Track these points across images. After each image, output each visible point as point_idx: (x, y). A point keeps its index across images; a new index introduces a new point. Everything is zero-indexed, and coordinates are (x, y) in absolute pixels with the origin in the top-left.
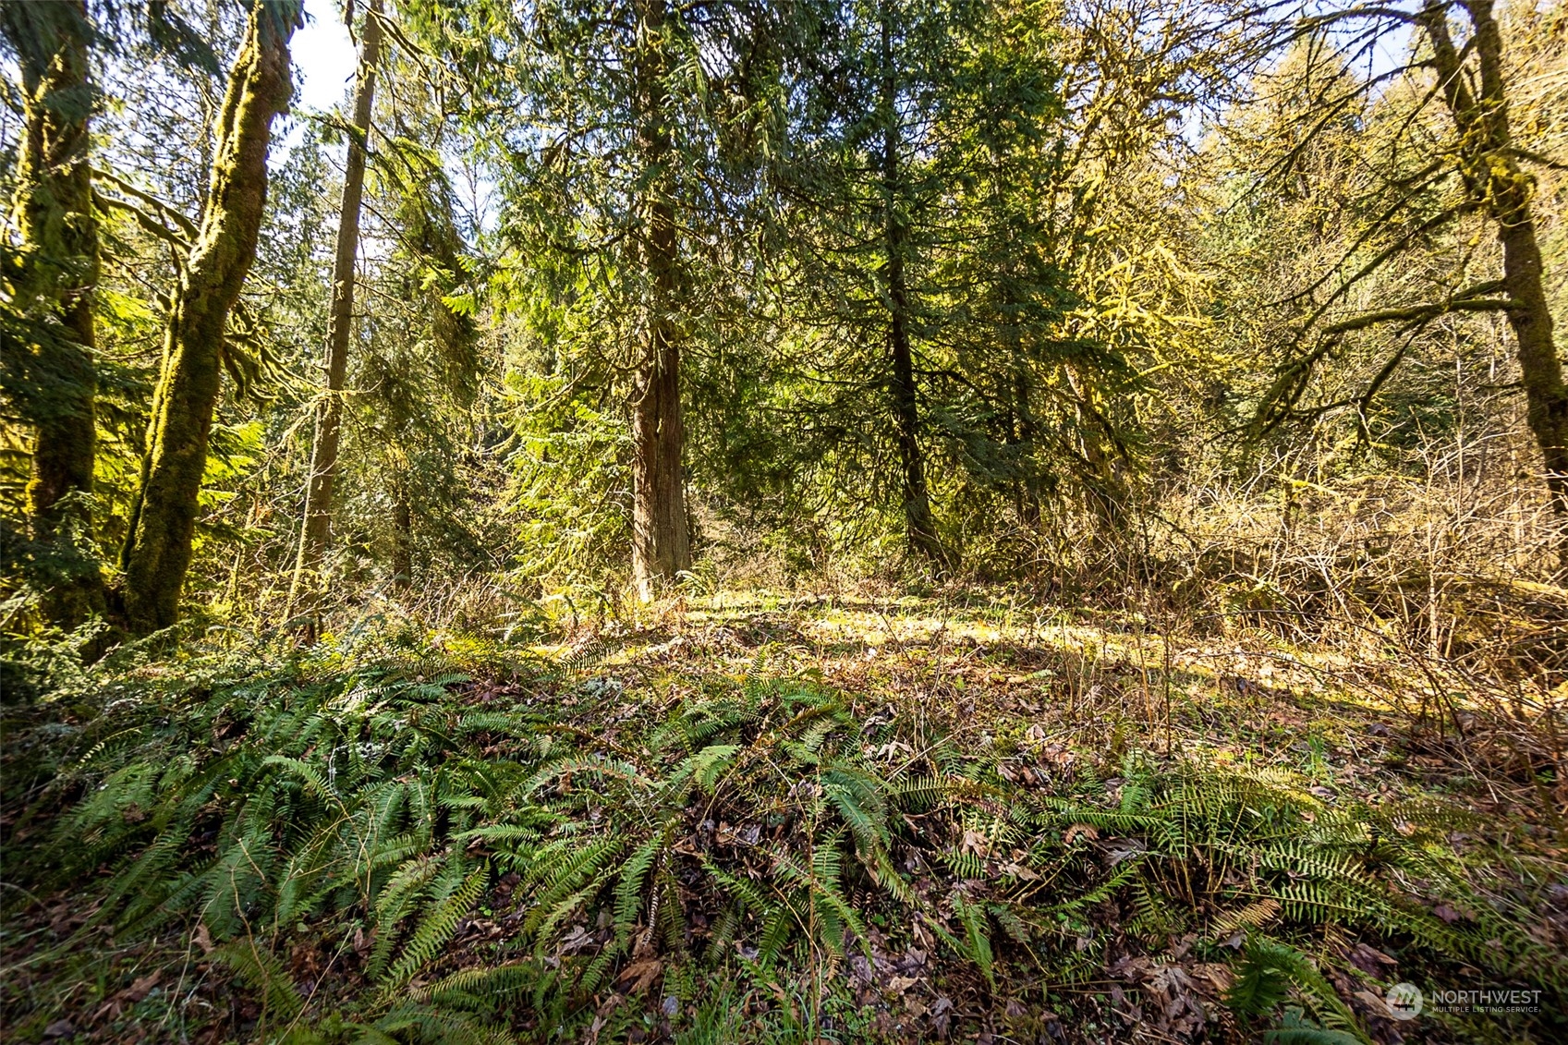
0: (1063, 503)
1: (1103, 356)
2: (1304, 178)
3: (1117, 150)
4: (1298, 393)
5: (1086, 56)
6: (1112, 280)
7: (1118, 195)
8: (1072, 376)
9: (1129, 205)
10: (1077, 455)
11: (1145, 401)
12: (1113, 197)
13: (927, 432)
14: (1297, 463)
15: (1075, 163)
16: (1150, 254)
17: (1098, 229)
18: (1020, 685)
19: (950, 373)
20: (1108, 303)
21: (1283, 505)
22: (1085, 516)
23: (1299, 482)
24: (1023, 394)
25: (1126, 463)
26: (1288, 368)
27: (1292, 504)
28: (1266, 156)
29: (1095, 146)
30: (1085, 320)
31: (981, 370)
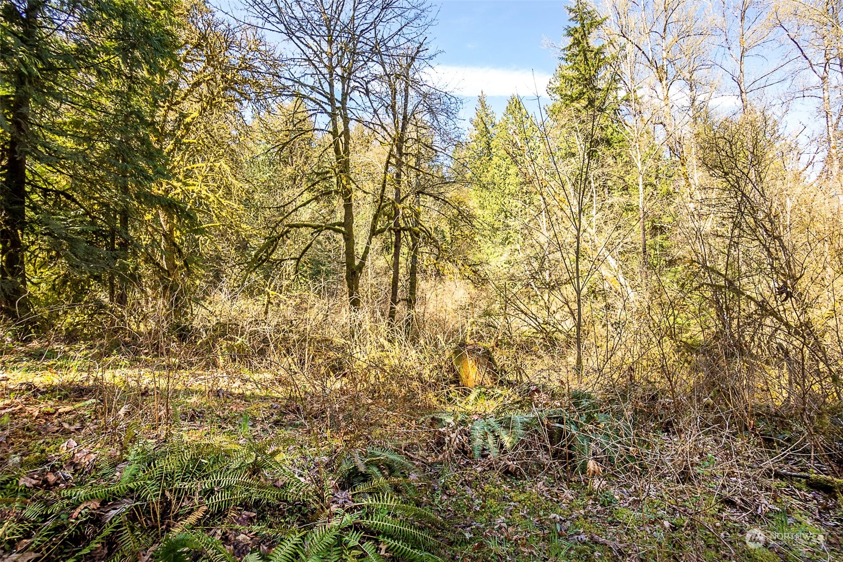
0: (146, 293)
1: (183, 210)
2: (292, 157)
3: (208, 103)
4: (273, 251)
5: (198, 46)
6: (196, 171)
7: (205, 127)
8: (162, 218)
9: (211, 136)
10: (158, 264)
11: (206, 241)
12: (202, 127)
13: (33, 231)
14: (273, 284)
15: (184, 99)
16: (218, 164)
17: (191, 141)
18: (67, 413)
19: (63, 193)
20: (191, 182)
21: (265, 303)
22: (160, 302)
23: (273, 292)
24: (124, 222)
25: (189, 273)
26: (270, 238)
27: (269, 302)
28: (279, 141)
29: (196, 95)
30: (176, 188)
31: (95, 199)
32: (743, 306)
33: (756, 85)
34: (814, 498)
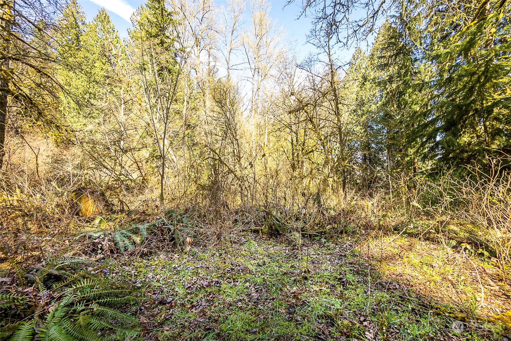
34: (253, 235)
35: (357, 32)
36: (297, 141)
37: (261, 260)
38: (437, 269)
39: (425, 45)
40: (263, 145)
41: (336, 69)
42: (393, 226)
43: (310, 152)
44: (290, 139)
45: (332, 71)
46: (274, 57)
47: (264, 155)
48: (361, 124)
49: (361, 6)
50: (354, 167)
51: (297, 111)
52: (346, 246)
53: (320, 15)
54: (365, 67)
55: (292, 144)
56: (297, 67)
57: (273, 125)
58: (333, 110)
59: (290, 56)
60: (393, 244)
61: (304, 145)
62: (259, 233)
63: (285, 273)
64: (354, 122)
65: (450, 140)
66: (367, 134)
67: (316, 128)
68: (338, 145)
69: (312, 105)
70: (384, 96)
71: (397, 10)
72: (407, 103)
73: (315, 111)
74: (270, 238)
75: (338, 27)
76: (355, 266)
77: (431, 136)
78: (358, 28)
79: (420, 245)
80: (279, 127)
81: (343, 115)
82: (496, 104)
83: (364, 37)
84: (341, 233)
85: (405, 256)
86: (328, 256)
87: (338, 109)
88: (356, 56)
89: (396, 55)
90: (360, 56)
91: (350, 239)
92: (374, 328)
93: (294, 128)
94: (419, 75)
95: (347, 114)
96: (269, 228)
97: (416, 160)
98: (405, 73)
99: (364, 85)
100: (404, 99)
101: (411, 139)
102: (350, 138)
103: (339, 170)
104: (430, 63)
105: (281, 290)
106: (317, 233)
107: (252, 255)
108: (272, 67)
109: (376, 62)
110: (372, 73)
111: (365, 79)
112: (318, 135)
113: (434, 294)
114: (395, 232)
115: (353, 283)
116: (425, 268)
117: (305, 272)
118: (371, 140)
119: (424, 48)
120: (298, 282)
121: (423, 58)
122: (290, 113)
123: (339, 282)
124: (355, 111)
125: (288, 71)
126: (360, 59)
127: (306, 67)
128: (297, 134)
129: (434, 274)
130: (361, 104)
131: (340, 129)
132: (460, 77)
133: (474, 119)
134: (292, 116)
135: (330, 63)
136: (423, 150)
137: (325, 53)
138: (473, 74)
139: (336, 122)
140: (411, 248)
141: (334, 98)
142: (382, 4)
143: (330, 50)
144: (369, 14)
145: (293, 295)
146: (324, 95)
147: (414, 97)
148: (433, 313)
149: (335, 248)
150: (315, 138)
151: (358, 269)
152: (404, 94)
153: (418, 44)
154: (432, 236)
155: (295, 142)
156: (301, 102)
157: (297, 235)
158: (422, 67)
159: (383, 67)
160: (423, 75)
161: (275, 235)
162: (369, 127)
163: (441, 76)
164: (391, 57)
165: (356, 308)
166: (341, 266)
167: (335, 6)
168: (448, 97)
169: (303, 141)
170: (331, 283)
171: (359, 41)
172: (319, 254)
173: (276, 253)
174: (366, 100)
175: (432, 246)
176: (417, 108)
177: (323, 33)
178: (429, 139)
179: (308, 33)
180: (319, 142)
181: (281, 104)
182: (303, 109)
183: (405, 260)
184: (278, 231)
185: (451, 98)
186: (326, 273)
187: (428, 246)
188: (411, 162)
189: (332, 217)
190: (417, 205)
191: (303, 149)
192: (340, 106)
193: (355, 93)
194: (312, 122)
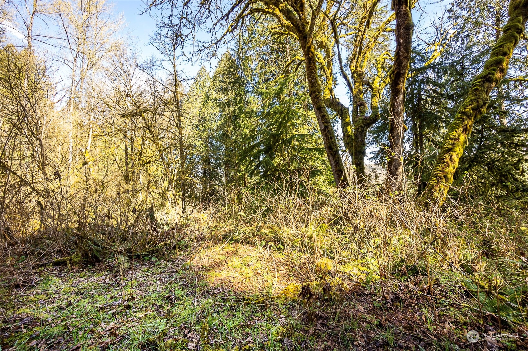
32: (10, 179)
33: (39, 38)
34: (56, 269)
35: (202, 52)
36: (132, 149)
37: (66, 301)
38: (252, 267)
39: (254, 82)
40: (84, 151)
41: (180, 80)
42: (222, 235)
43: (147, 163)
44: (123, 146)
45: (176, 82)
46: (108, 46)
47: (85, 164)
48: (203, 139)
49: (205, 29)
50: (195, 180)
51: (133, 116)
52: (179, 261)
53: (166, 21)
54: (208, 86)
55: (126, 152)
56: (136, 66)
57: (102, 128)
58: (175, 121)
59: (128, 52)
60: (221, 252)
61: (140, 154)
62: (66, 264)
63: (101, 308)
64: (196, 136)
65: (268, 161)
66: (207, 150)
67: (155, 138)
68: (179, 157)
69: (152, 112)
70: (223, 116)
71: (235, 45)
72: (240, 127)
73: (154, 119)
74: (83, 268)
75: (183, 40)
76: (185, 280)
77: (257, 156)
78: (203, 48)
79: (242, 249)
80: (109, 131)
81: (186, 128)
82: (293, 137)
83: (208, 59)
84: (174, 248)
85: (230, 261)
86: (158, 275)
87: (180, 120)
88: (200, 74)
89: (234, 83)
90: (204, 74)
91: (182, 253)
92: (197, 336)
93: (129, 134)
94: (249, 105)
95: (190, 127)
96: (82, 256)
97: (246, 176)
98: (239, 100)
99: (207, 103)
100: (238, 123)
101: (243, 157)
102: (192, 151)
103: (179, 184)
104: (257, 97)
105: (92, 331)
106: (147, 252)
107: (49, 298)
108: (104, 57)
109: (218, 84)
110: (214, 93)
111: (208, 97)
112: (157, 145)
113: (248, 289)
114: (224, 240)
115: (181, 298)
116: (244, 267)
117: (128, 300)
118: (211, 155)
119: (253, 84)
120: (118, 314)
121: (253, 92)
122: (123, 116)
123: (167, 301)
124: (197, 126)
125: (125, 68)
126: (204, 78)
127: (148, 69)
128: (132, 142)
129: (249, 271)
130: (203, 120)
131: (181, 142)
132: (275, 113)
133: (282, 146)
134: (127, 121)
135: (173, 73)
136: (250, 168)
137: (170, 62)
138: (282, 113)
139: (177, 134)
140: (235, 252)
141: (176, 109)
142: (224, 35)
143: (175, 60)
144: (212, 39)
145: (109, 332)
146: (166, 104)
147: (246, 122)
148: (244, 304)
149: (166, 265)
150: (154, 148)
151: (188, 283)
152: (239, 118)
153: (249, 79)
154: (251, 239)
155: (129, 151)
156: (139, 107)
157: (122, 258)
158: (252, 98)
159: (224, 90)
160: (252, 106)
161: (92, 263)
162: (209, 143)
163: (264, 109)
164: (230, 83)
165: (182, 322)
166: (171, 283)
167: (182, 18)
168: (268, 127)
169: (140, 150)
170: (158, 304)
171: (203, 61)
172: (148, 276)
173: (90, 286)
174: (207, 118)
175: (251, 248)
176: (247, 131)
177: (168, 40)
178: (255, 158)
179: (152, 34)
180: (158, 153)
181: (113, 105)
182: (141, 115)
183: (230, 264)
184: (96, 258)
185: (269, 128)
186: (154, 295)
187: (248, 248)
188: (242, 177)
189: (165, 233)
190: (243, 214)
191: (139, 159)
192: (182, 118)
193: (198, 109)
194: (150, 131)
